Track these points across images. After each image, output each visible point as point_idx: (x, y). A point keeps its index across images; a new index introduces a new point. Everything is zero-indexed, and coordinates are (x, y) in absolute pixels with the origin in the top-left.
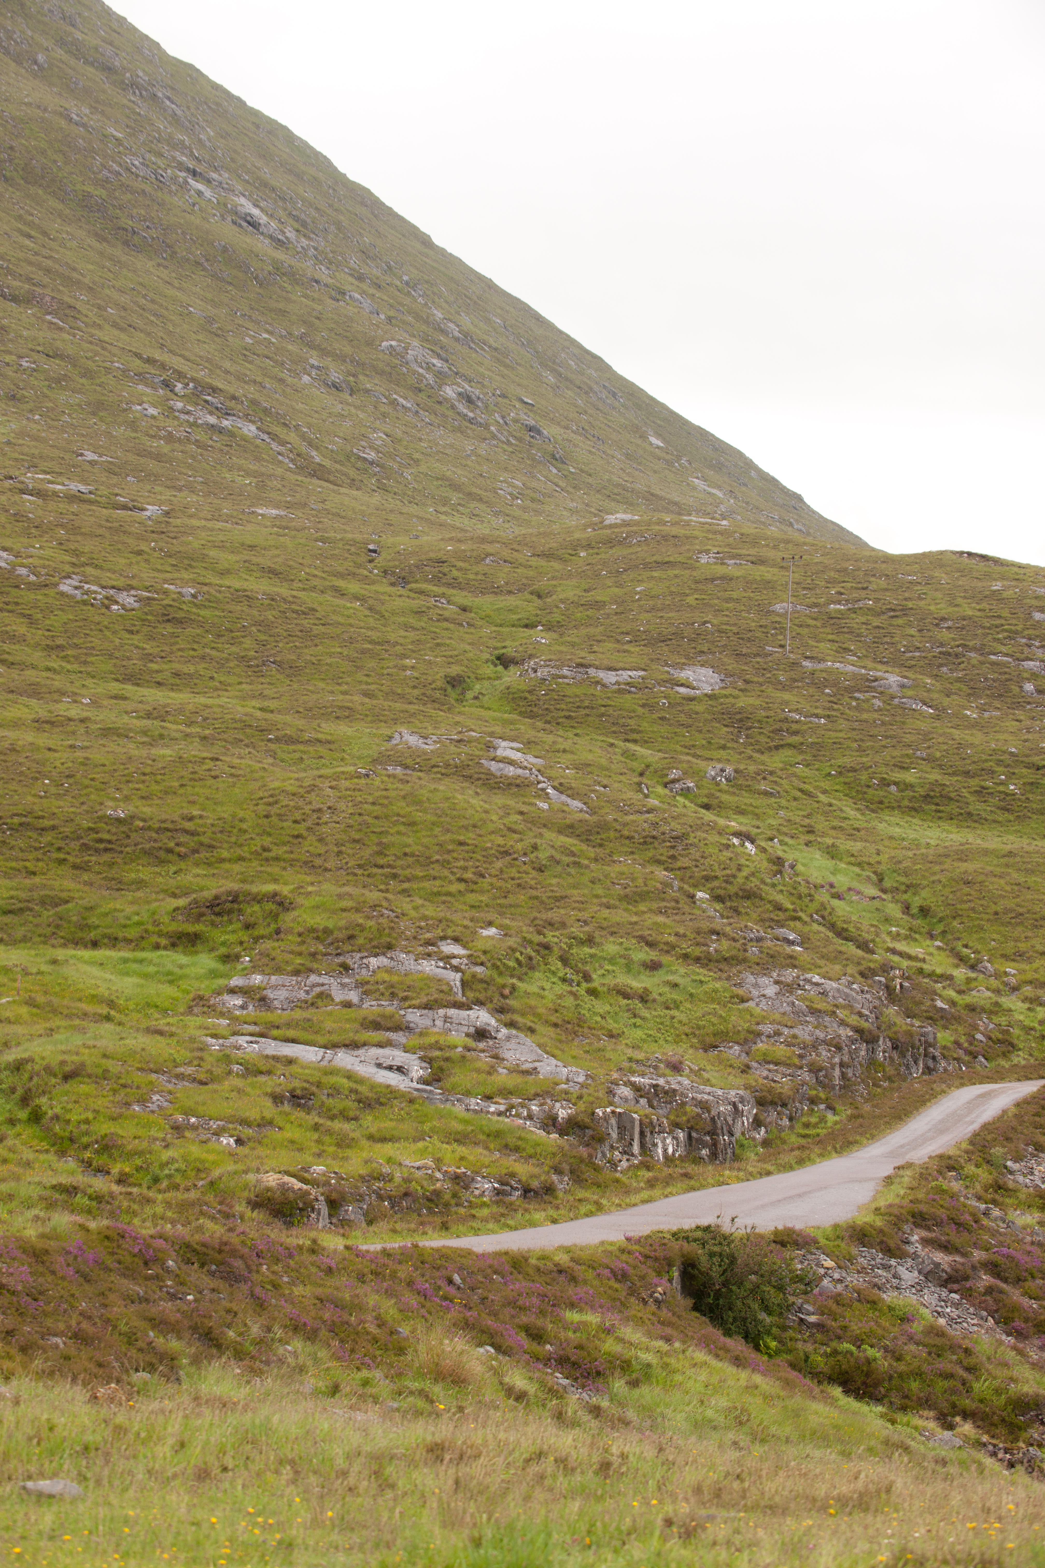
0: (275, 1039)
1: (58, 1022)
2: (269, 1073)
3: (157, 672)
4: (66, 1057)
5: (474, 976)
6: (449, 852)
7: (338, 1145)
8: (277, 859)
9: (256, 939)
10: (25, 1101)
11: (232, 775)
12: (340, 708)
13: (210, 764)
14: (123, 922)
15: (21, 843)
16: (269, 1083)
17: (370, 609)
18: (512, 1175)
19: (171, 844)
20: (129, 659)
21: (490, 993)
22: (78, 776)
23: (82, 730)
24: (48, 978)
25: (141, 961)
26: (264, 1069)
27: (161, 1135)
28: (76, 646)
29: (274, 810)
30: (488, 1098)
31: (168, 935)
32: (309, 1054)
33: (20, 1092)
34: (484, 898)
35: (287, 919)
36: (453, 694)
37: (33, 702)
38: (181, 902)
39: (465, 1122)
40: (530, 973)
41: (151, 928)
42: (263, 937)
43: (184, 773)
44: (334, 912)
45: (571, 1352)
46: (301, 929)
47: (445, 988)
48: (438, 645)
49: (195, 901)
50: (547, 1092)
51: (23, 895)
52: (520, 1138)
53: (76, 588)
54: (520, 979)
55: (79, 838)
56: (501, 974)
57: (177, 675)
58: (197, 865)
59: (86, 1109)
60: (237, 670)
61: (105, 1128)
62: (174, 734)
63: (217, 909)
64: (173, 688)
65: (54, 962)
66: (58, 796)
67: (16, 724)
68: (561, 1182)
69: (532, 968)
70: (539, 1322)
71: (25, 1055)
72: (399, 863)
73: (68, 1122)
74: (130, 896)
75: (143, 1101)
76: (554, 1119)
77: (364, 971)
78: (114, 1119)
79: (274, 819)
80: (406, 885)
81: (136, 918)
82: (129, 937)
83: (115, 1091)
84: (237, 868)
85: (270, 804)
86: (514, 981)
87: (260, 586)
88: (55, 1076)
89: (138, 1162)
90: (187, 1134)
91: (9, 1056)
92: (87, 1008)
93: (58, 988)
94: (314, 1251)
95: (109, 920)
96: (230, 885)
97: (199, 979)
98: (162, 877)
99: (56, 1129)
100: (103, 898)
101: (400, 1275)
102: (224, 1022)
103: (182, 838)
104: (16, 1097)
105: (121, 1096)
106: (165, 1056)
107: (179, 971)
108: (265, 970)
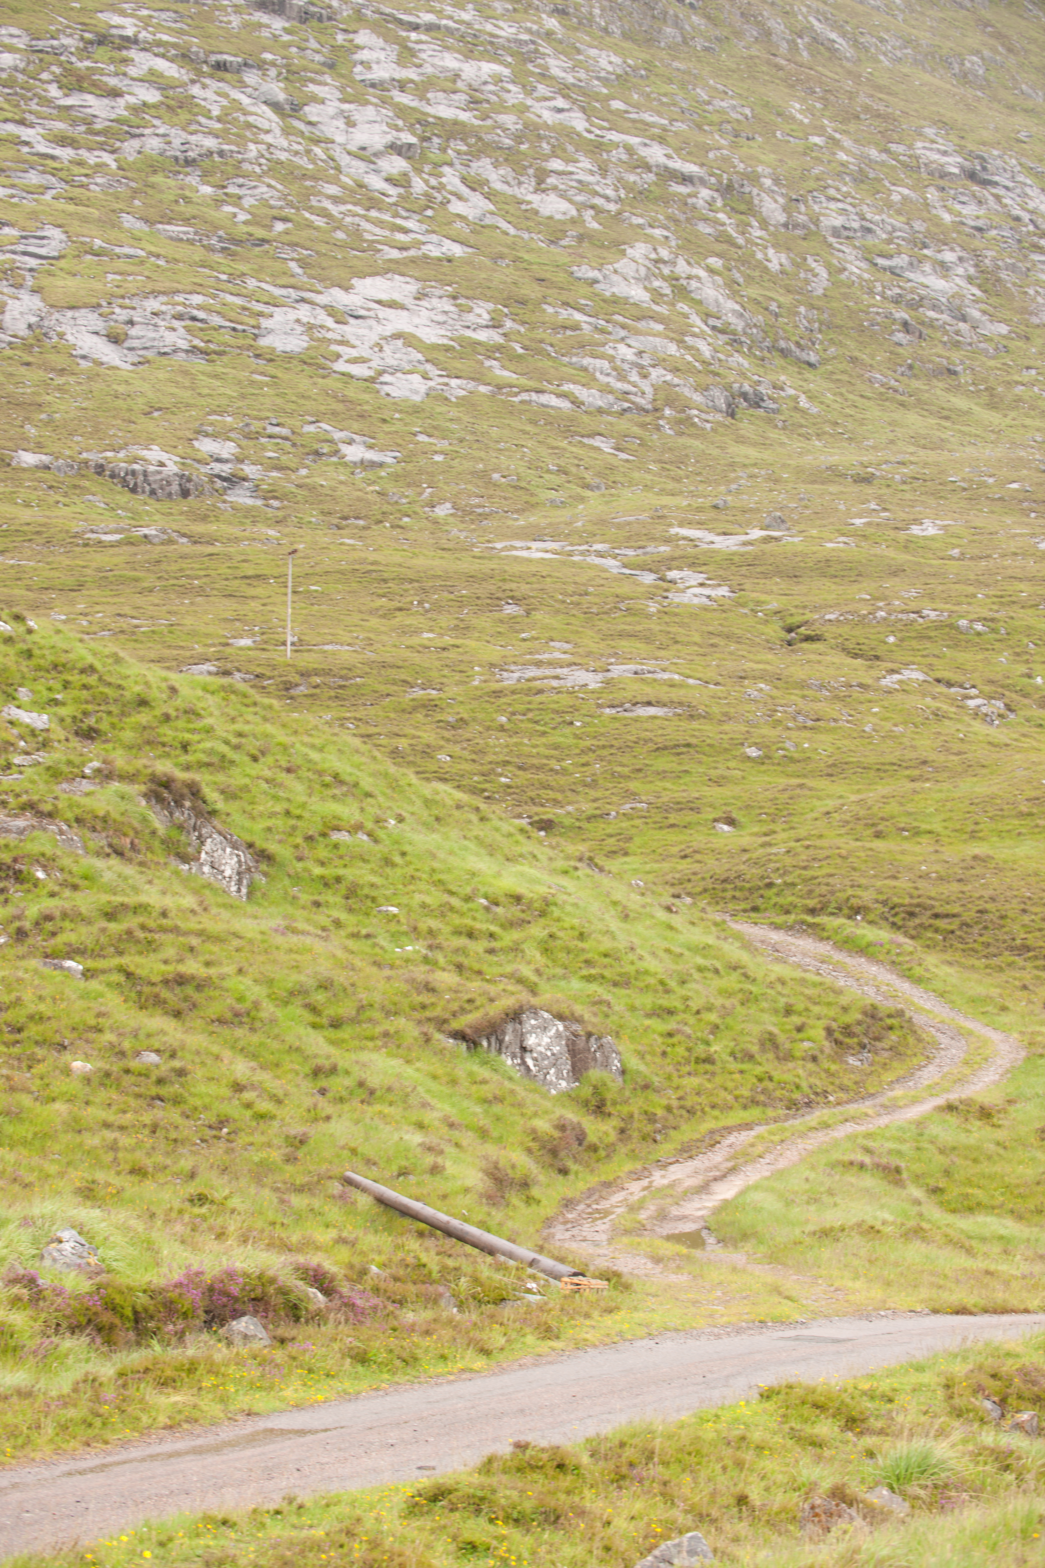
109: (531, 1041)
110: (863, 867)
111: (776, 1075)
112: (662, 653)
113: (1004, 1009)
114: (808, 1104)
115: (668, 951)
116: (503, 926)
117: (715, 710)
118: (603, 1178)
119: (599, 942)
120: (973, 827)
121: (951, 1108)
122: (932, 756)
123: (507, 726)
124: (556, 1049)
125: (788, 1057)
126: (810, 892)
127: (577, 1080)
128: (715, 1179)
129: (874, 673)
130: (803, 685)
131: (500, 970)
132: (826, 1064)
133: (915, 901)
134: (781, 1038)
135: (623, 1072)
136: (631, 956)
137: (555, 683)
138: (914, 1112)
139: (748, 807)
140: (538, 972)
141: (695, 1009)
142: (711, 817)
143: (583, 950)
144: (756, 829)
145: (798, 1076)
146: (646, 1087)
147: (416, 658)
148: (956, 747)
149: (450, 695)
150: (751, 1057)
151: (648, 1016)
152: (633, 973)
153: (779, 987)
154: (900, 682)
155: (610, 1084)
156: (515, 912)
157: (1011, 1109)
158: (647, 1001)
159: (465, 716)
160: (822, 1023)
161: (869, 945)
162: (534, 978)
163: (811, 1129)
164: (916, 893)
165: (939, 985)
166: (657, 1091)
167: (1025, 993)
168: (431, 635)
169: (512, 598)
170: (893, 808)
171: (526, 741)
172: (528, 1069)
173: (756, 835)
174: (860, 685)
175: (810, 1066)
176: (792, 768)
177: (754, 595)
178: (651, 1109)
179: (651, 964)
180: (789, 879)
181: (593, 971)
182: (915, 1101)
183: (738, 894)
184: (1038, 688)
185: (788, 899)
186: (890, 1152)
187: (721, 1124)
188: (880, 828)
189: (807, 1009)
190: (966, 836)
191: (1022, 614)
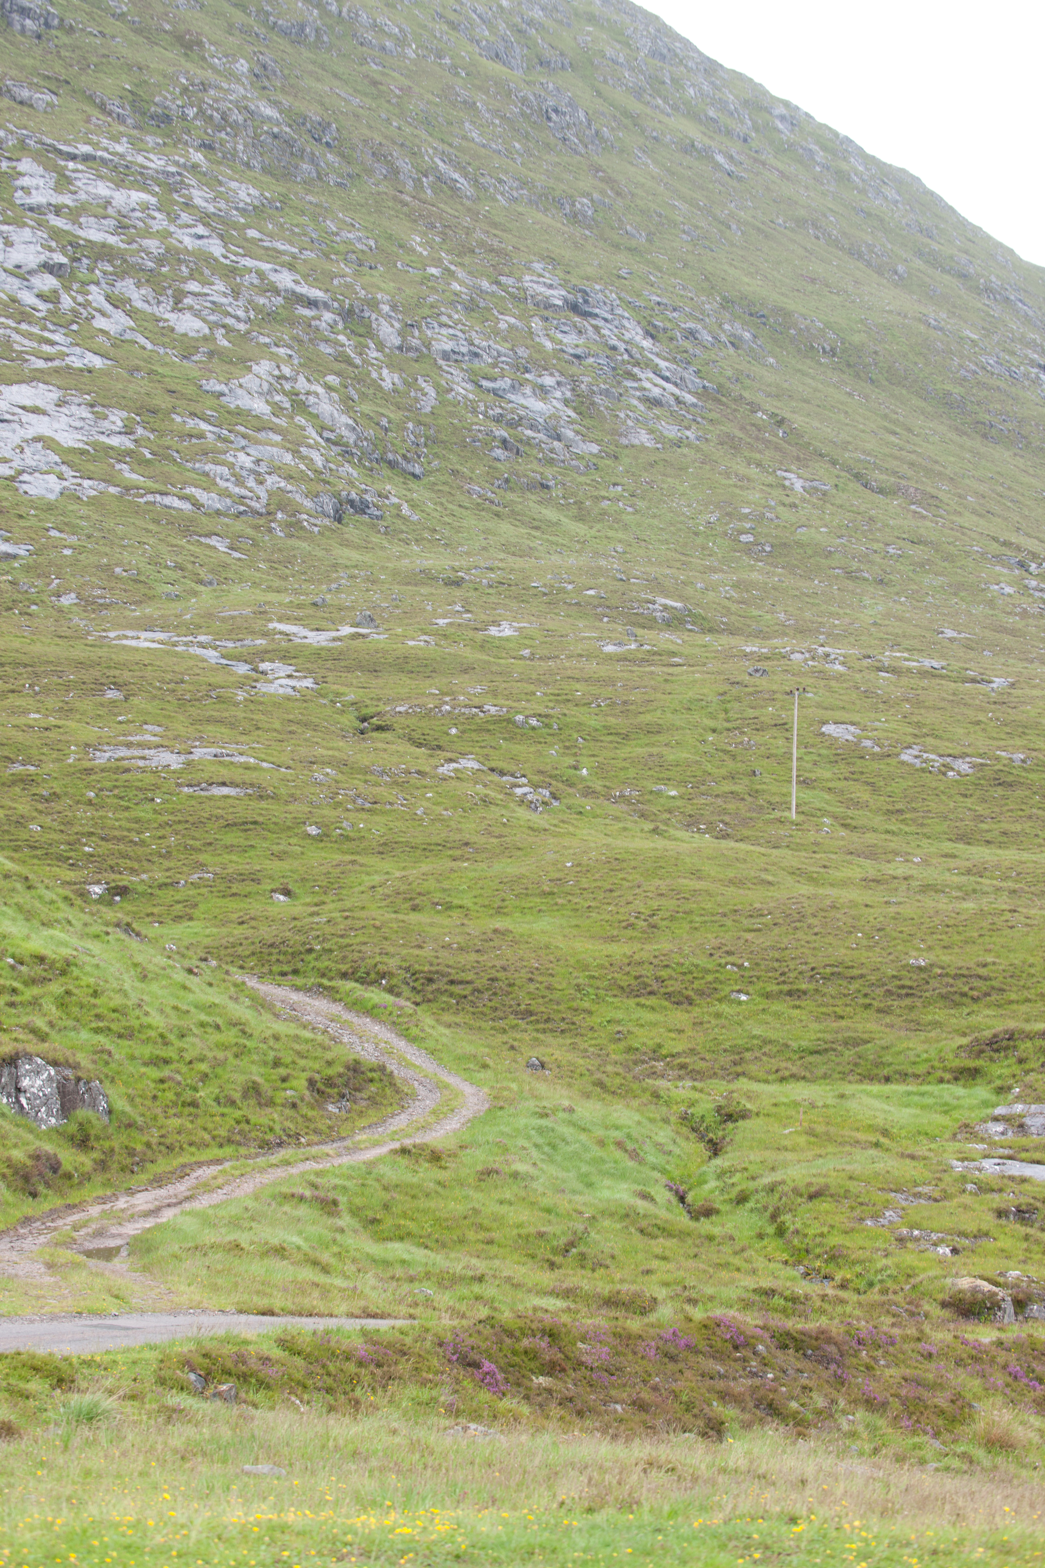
0: (1022, 1161)
1: (831, 1149)
2: (1000, 1190)
3: (987, 831)
4: (814, 1180)
9: (1027, 1072)
10: (774, 1217)
11: (1027, 925)
13: (1008, 915)
14: (913, 1059)
15: (832, 991)
16: (996, 1201)
19: (966, 989)
20: (962, 820)
22: (888, 929)
23: (904, 887)
24: (832, 1111)
25: (922, 1094)
26: (996, 1187)
27: (883, 1246)
28: (915, 810)
31: (951, 1071)
33: (771, 1209)
37: (867, 862)
38: (965, 1041)
41: (936, 1064)
42: (1032, 1070)
43: (984, 924)
49: (977, 1040)
51: (828, 1037)
53: (916, 757)
55: (884, 984)
57: (1004, 833)
58: (988, 1007)
59: (823, 1224)
61: (834, 1240)
62: (985, 889)
63: (995, 1046)
64: (1001, 845)
65: (842, 1096)
66: (869, 948)
67: (844, 883)
71: (779, 1179)
73: (806, 1236)
74: (923, 1035)
75: (875, 1217)
78: (846, 1233)
81: (925, 1056)
82: (918, 1072)
83: (852, 1208)
84: (1024, 1008)
88: (801, 1196)
89: (858, 1269)
90: (909, 1245)
91: (767, 1180)
92: (861, 1136)
93: (839, 1119)
94: (919, 1339)
95: (902, 1057)
96: (1012, 1024)
97: (971, 1108)
98: (956, 1018)
99: (796, 1242)
100: (900, 1038)
101: (998, 1359)
102: (981, 1146)
103: (976, 983)
104: (768, 1214)
105: (857, 1213)
106: (908, 1178)
107: (955, 1102)
108: (1029, 1100)
109: (25, 1083)
110: (394, 937)
111: (253, 1119)
112: (243, 738)
113: (485, 1066)
114: (280, 1145)
115: (175, 1008)
116: (26, 984)
117: (283, 791)
118: (69, 1201)
119: (111, 999)
120: (500, 904)
121: (404, 1151)
122: (474, 839)
123: (95, 801)
124: (48, 1091)
125: (271, 1103)
126: (345, 957)
127: (66, 1117)
128: (169, 1205)
129: (434, 761)
130: (366, 771)
131: (16, 1021)
132: (304, 1110)
133: (434, 969)
134: (265, 1087)
135: (110, 1112)
136: (137, 1012)
137: (141, 763)
138: (370, 1155)
139: (303, 880)
140: (51, 1024)
141: (188, 1059)
142: (269, 888)
143: (95, 1006)
144: (308, 900)
145: (273, 1120)
146: (129, 1126)
147: (20, 736)
148: (497, 831)
149: (46, 771)
150: (233, 1103)
151: (146, 1064)
152: (137, 1027)
153: (271, 1042)
154: (456, 770)
155: (94, 1121)
156: (39, 971)
157: (461, 1153)
158: (147, 1051)
159: (58, 790)
160: (305, 1075)
161: (375, 1007)
162: (46, 1029)
163: (272, 1166)
164: (435, 961)
165: (431, 1044)
166: (140, 1129)
167: (512, 1053)
168: (37, 716)
169: (114, 684)
170: (431, 884)
171: (110, 815)
172: (22, 1106)
173: (308, 905)
174: (419, 772)
175: (288, 1112)
176: (347, 846)
177: (335, 687)
178: (132, 1145)
179: (156, 1020)
180: (327, 946)
181: (101, 1024)
182: (376, 1144)
183: (281, 958)
184: (583, 779)
185: (323, 964)
186: (335, 1187)
187: (194, 1159)
188: (417, 901)
189: (294, 1062)
190: (491, 912)
191: (574, 711)
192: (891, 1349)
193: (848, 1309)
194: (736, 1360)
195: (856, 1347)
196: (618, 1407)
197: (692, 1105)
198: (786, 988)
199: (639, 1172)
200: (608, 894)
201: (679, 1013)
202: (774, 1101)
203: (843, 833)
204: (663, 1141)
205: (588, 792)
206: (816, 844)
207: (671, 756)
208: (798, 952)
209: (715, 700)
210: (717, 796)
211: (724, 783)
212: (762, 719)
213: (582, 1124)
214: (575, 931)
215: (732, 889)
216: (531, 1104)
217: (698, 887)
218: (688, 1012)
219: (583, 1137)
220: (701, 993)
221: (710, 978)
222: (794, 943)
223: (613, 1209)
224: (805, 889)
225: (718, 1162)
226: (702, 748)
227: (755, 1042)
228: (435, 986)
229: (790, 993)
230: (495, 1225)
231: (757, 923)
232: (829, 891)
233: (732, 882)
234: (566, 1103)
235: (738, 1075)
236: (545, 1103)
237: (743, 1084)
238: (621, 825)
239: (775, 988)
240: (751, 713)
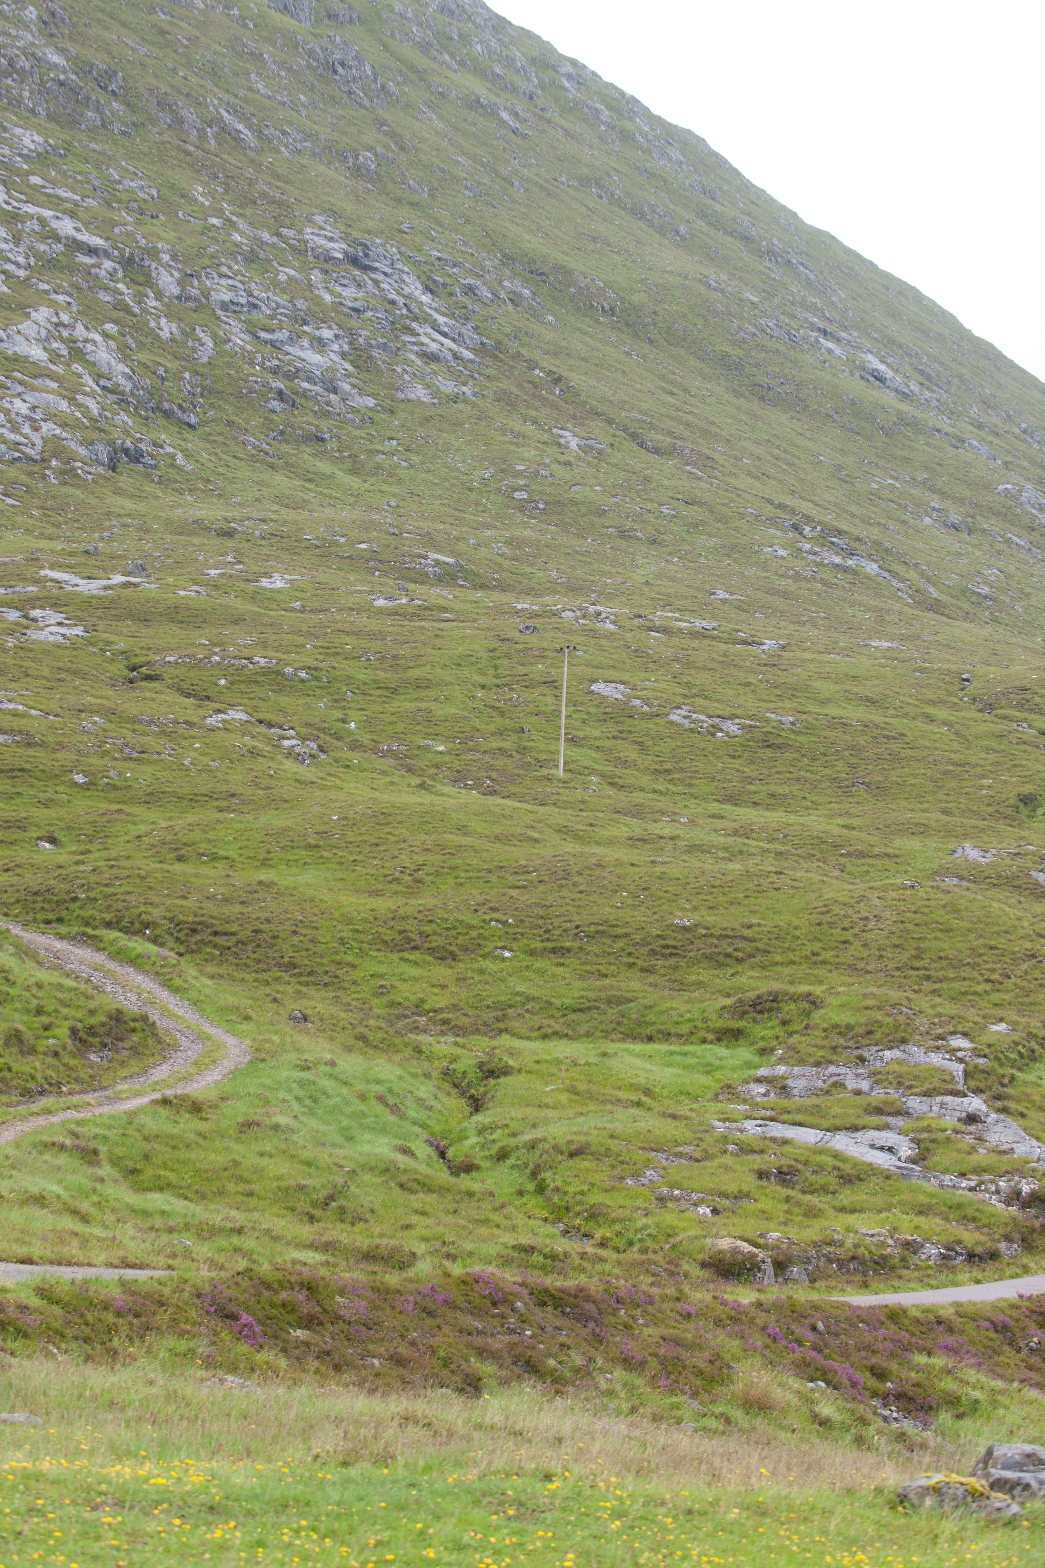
0: (784, 1123)
1: (592, 1107)
2: (762, 1152)
3: (755, 793)
4: (575, 1138)
5: (976, 1067)
6: (981, 955)
7: (806, 1215)
8: (824, 962)
9: (791, 1034)
10: (534, 1174)
11: (793, 887)
12: (916, 824)
13: (774, 877)
14: (676, 1019)
15: (596, 949)
16: (757, 1162)
17: (956, 734)
18: (959, 1242)
19: (730, 950)
20: (730, 781)
21: (989, 1082)
22: (653, 888)
23: (670, 847)
24: (594, 1069)
25: (685, 1054)
26: (757, 1148)
27: (643, 1205)
28: (682, 770)
29: (827, 918)
30: (962, 1175)
31: (714, 1031)
32: (808, 1136)
33: (531, 1166)
34: (1007, 997)
35: (816, 1016)
36: (1025, 811)
37: (634, 822)
38: (728, 1002)
39: (932, 1196)
40: (1031, 1064)
41: (700, 1024)
42: (796, 1032)
43: (750, 886)
44: (858, 1010)
45: (908, 1388)
46: (826, 1025)
47: (947, 1078)
48: (1015, 766)
49: (740, 1001)
50: (1019, 1170)
51: (592, 995)
52: (977, 1210)
53: (685, 717)
54: (1020, 1069)
55: (648, 944)
56: (1001, 1065)
57: (772, 795)
58: (752, 968)
59: (583, 1182)
60: (829, 791)
61: (595, 1198)
62: (752, 850)
63: (759, 1008)
64: (768, 807)
65: (604, 1055)
66: (634, 907)
67: (611, 842)
68: (1008, 1249)
69: (1034, 1060)
70: (885, 1364)
71: (539, 1136)
72: (934, 965)
73: (566, 1193)
74: (686, 995)
75: (635, 1176)
76: (1018, 1193)
77: (878, 1063)
78: (606, 1191)
79: (825, 927)
80: (937, 986)
81: (688, 1016)
82: (681, 1032)
83: (613, 1167)
84: (787, 970)
85: (823, 913)
86: (1014, 1071)
87: (855, 714)
88: (562, 1153)
89: (618, 1227)
90: (669, 1204)
91: (528, 1137)
92: (622, 1095)
93: (601, 1078)
94: (678, 1299)
95: (665, 1017)
96: (776, 986)
97: (733, 1069)
98: (721, 979)
99: (556, 1199)
100: (663, 997)
101: (758, 1321)
102: (743, 1107)
103: (741, 944)
104: (528, 1171)
105: (617, 1172)
106: (669, 1137)
107: (718, 1063)
108: (792, 1062)
110: (158, 887)
111: (15, 1067)
112: (13, 685)
113: (247, 1018)
114: (42, 1093)
117: (51, 739)
120: (265, 855)
121: (165, 1102)
122: (240, 790)
125: (32, 1051)
126: (109, 907)
129: (202, 712)
130: (134, 720)
132: (66, 1059)
133: (198, 919)
134: (28, 1035)
138: (131, 1105)
139: (69, 828)
142: (35, 835)
144: (74, 848)
145: (35, 1069)
148: (264, 782)
153: (34, 990)
154: (224, 721)
157: (223, 1105)
160: (67, 1024)
161: (139, 956)
163: (33, 1114)
164: (200, 912)
165: (194, 995)
167: (275, 1005)
170: (196, 835)
173: (74, 853)
174: (187, 723)
175: (50, 1060)
176: (112, 795)
177: (105, 635)
180: (92, 895)
182: (137, 1094)
183: (46, 906)
184: (350, 732)
185: (88, 913)
186: (96, 1137)
188: (182, 852)
189: (56, 1011)
190: (257, 863)
191: (344, 664)
192: (650, 1308)
193: (608, 1267)
194: (494, 1316)
195: (615, 1305)
196: (376, 1362)
197: (454, 1060)
198: (549, 945)
199: (400, 1126)
200: (374, 848)
201: (442, 969)
202: (536, 1058)
203: (610, 791)
204: (424, 1096)
205: (356, 746)
206: (583, 802)
207: (440, 711)
208: (563, 910)
209: (485, 656)
210: (485, 752)
211: (492, 739)
212: (532, 676)
213: (344, 1077)
214: (340, 885)
215: (498, 845)
216: (293, 1057)
217: (463, 843)
218: (451, 967)
219: (344, 1090)
220: (465, 949)
221: (474, 934)
222: (559, 901)
223: (373, 1163)
224: (571, 847)
225: (479, 1118)
226: (471, 704)
227: (518, 999)
228: (199, 937)
229: (554, 951)
230: (255, 1177)
231: (521, 880)
232: (595, 849)
233: (497, 839)
234: (328, 1056)
235: (501, 1031)
236: (307, 1057)
237: (505, 1040)
238: (388, 779)
239: (539, 945)
240: (521, 670)
